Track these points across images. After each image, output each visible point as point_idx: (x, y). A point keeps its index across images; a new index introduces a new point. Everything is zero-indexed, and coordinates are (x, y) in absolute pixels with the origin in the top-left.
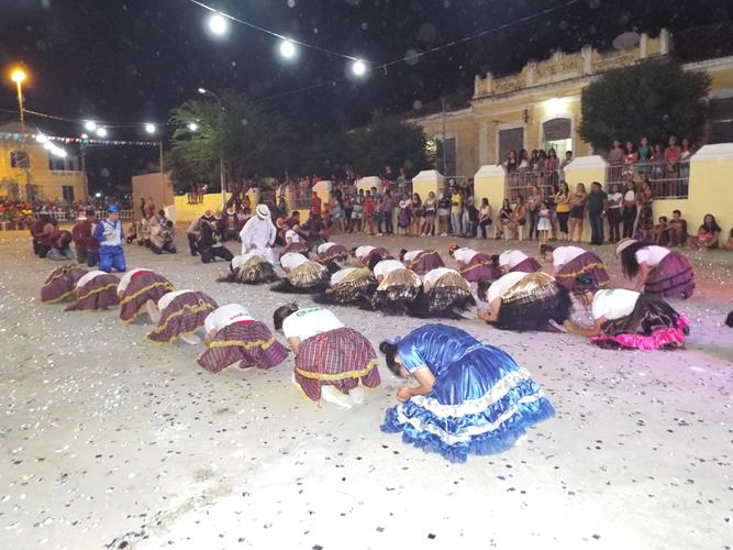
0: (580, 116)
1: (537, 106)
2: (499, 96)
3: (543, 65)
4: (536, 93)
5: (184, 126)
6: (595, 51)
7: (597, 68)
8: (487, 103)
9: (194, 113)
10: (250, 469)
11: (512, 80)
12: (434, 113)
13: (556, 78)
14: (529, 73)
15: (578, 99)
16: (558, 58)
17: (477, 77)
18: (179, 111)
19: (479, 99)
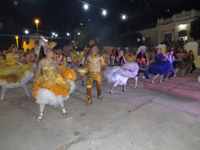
0: (190, 30)
1: (176, 27)
2: (165, 24)
3: (179, 15)
4: (176, 23)
5: (77, 34)
6: (196, 11)
7: (195, 16)
8: (161, 26)
9: (79, 30)
10: (90, 133)
11: (169, 19)
12: (145, 29)
13: (183, 18)
14: (174, 17)
15: (190, 24)
16: (184, 12)
17: (158, 19)
18: (76, 30)
19: (159, 25)
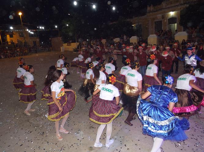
0: (180, 17)
1: (166, 14)
2: (155, 12)
3: (168, 1)
4: (166, 10)
5: (65, 25)
7: (185, 2)
8: (151, 13)
9: (68, 21)
11: (159, 6)
13: (172, 5)
14: (164, 4)
15: (179, 11)
17: (148, 6)
18: (63, 21)
19: (149, 12)
